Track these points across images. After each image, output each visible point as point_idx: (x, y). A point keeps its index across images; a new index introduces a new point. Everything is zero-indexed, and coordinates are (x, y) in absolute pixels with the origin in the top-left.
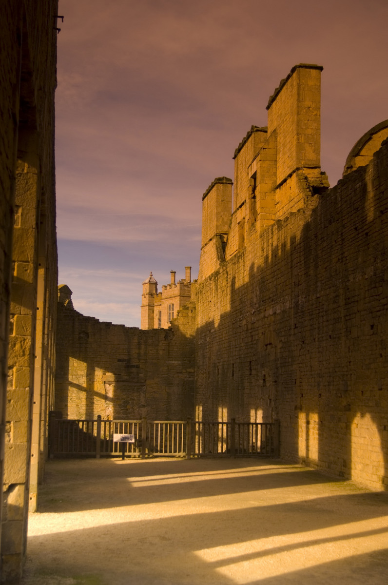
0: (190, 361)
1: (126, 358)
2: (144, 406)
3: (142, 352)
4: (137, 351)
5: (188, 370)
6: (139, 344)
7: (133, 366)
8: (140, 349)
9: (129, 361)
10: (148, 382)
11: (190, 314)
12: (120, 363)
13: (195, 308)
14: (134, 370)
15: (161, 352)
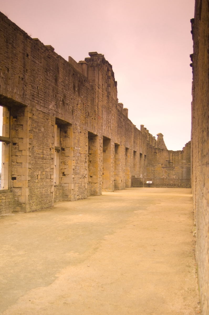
0: (189, 161)
1: (168, 160)
2: (174, 175)
3: (174, 158)
4: (172, 158)
5: (189, 163)
6: (173, 156)
7: (171, 163)
8: (173, 157)
9: (169, 161)
10: (175, 167)
11: (189, 146)
12: (167, 162)
13: (190, 143)
14: (171, 164)
15: (180, 158)
